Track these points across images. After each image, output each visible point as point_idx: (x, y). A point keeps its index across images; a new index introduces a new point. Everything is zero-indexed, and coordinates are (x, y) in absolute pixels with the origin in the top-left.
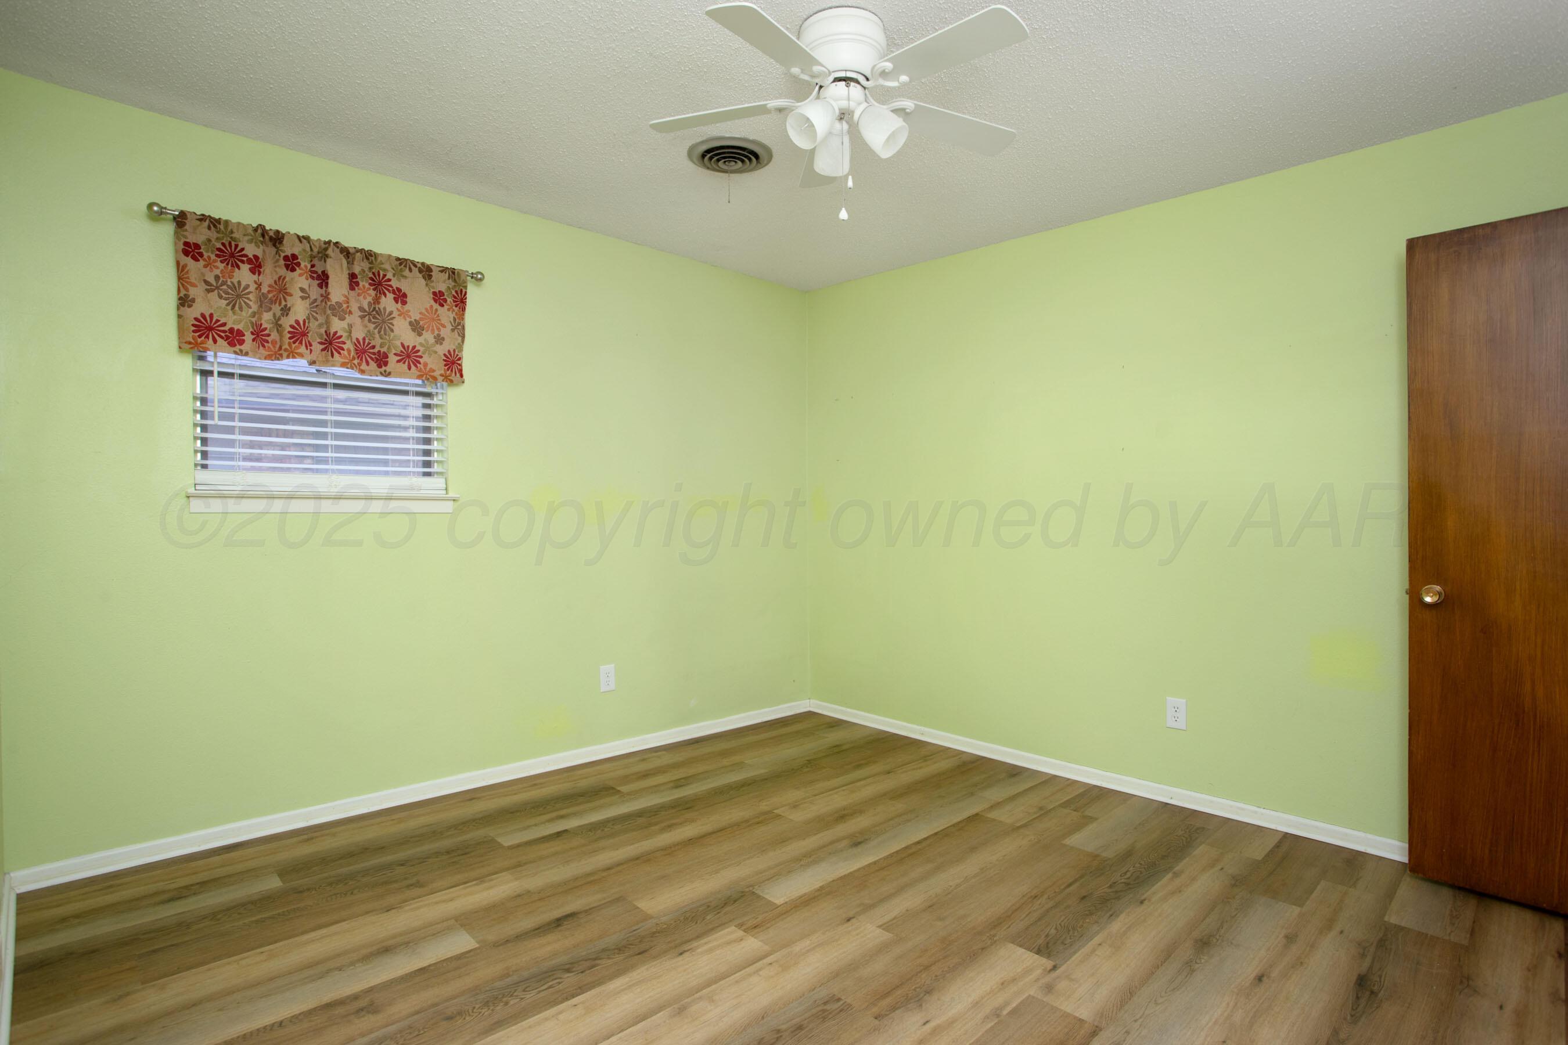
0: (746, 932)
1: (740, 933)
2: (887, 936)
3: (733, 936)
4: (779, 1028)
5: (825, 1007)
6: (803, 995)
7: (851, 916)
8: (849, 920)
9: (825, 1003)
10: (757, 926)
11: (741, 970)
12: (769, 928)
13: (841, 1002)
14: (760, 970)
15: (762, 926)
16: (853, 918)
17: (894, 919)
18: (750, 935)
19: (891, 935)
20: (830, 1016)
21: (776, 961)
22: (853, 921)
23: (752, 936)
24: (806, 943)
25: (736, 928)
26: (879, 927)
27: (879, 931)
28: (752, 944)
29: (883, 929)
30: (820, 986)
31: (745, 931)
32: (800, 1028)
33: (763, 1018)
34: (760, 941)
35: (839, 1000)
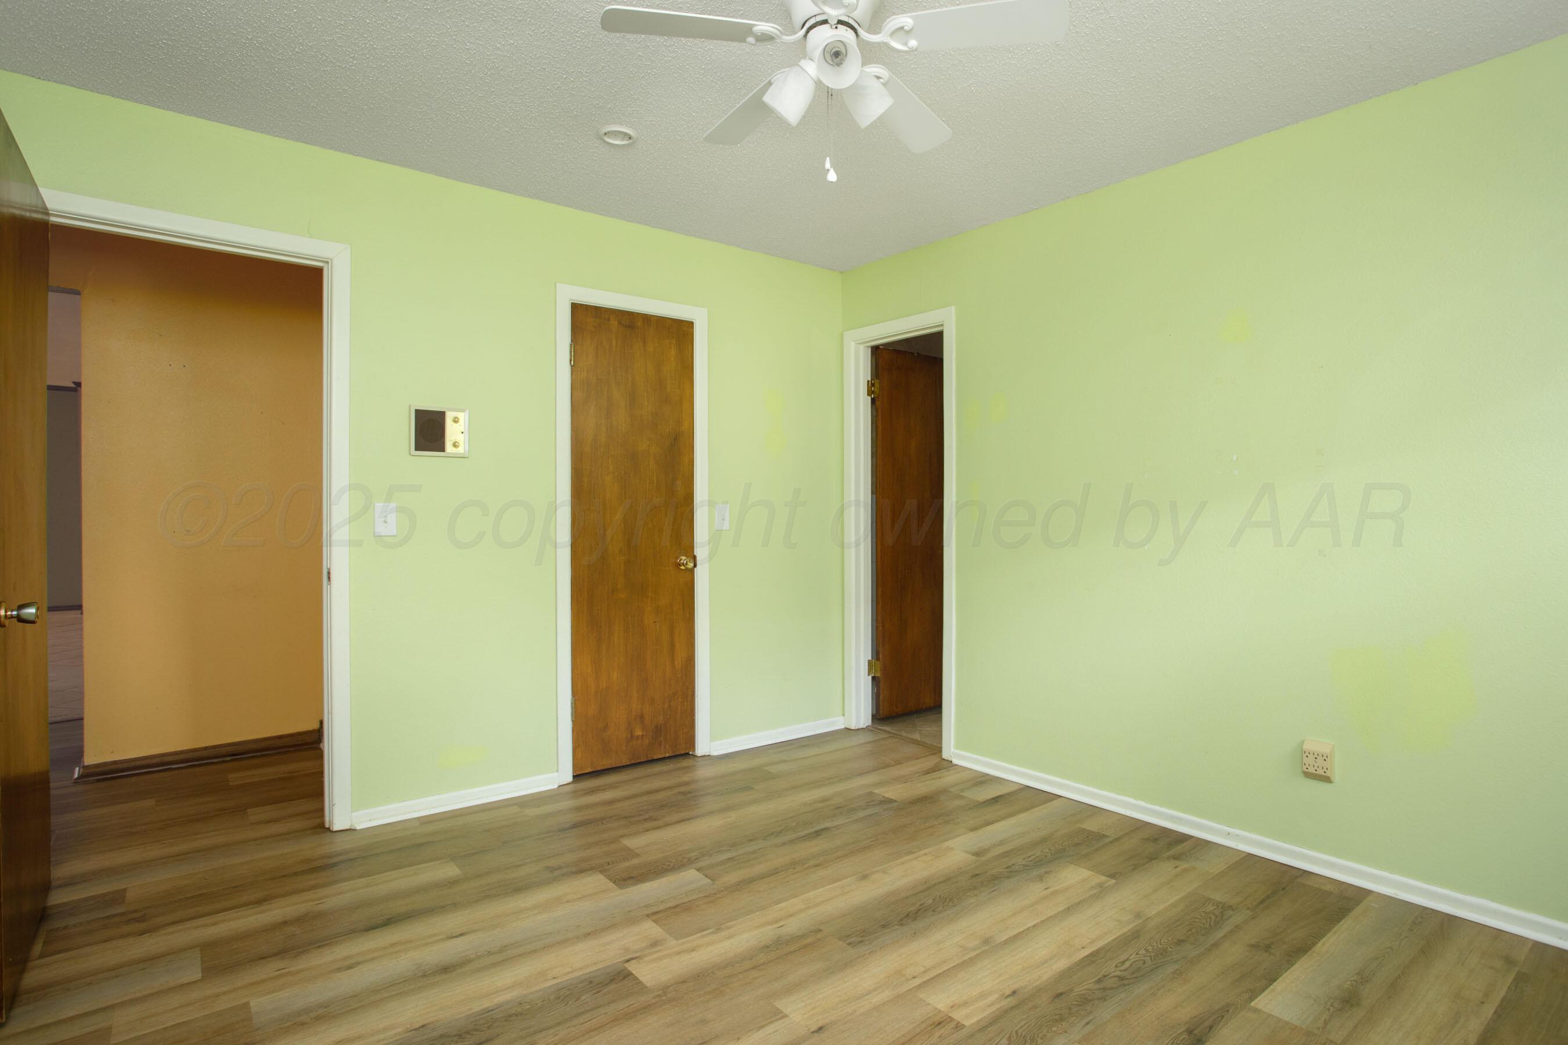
0: (950, 1017)
1: (958, 1015)
2: (780, 1004)
3: (964, 1012)
4: (900, 927)
5: (862, 939)
6: (881, 948)
7: (815, 1034)
8: (820, 1029)
9: (862, 941)
10: (938, 1025)
11: (944, 972)
12: (922, 1022)
13: (848, 942)
14: (924, 972)
15: (931, 1025)
16: (813, 1032)
17: (763, 1027)
18: (943, 1012)
19: (775, 1004)
20: (858, 933)
21: (908, 980)
22: (814, 1028)
23: (940, 1011)
24: (877, 999)
25: (964, 1023)
26: (785, 1016)
27: (786, 1011)
28: (940, 1000)
29: (782, 1012)
30: (864, 955)
31: (951, 1019)
32: (884, 926)
33: (915, 933)
34: (929, 1004)
35: (849, 944)
